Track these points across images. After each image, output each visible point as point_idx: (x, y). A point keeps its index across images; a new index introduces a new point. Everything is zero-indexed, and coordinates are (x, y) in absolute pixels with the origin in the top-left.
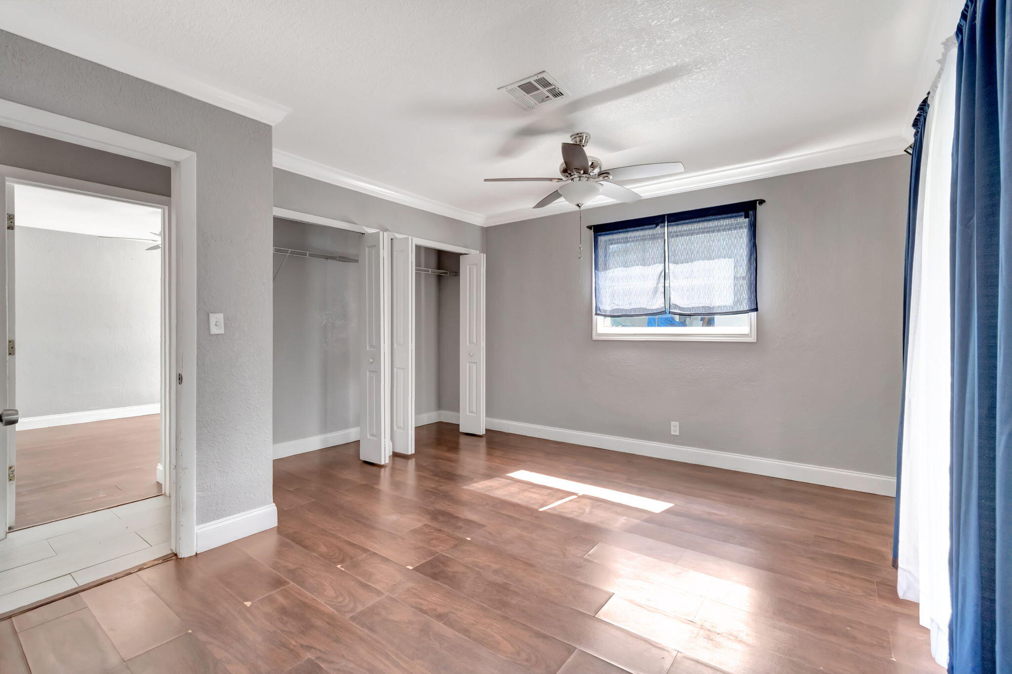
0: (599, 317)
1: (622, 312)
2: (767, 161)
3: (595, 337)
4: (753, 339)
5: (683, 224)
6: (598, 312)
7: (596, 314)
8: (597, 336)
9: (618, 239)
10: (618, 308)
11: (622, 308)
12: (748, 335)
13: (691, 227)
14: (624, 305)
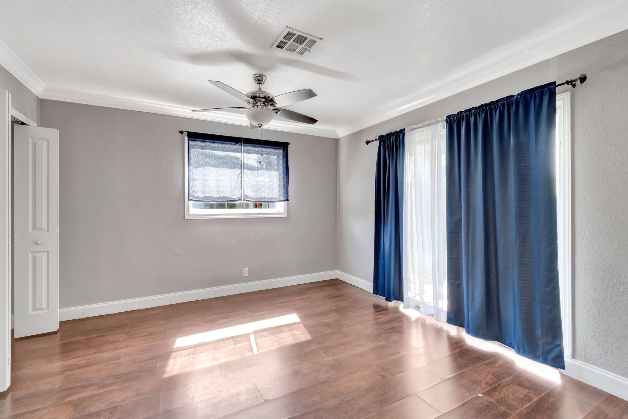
0: (191, 203)
1: (212, 199)
2: (294, 124)
3: (187, 217)
4: (285, 215)
5: (252, 146)
6: (191, 198)
7: (189, 200)
8: (189, 216)
9: (208, 146)
10: (209, 195)
11: (212, 196)
12: (283, 213)
13: (252, 148)
14: (214, 194)
